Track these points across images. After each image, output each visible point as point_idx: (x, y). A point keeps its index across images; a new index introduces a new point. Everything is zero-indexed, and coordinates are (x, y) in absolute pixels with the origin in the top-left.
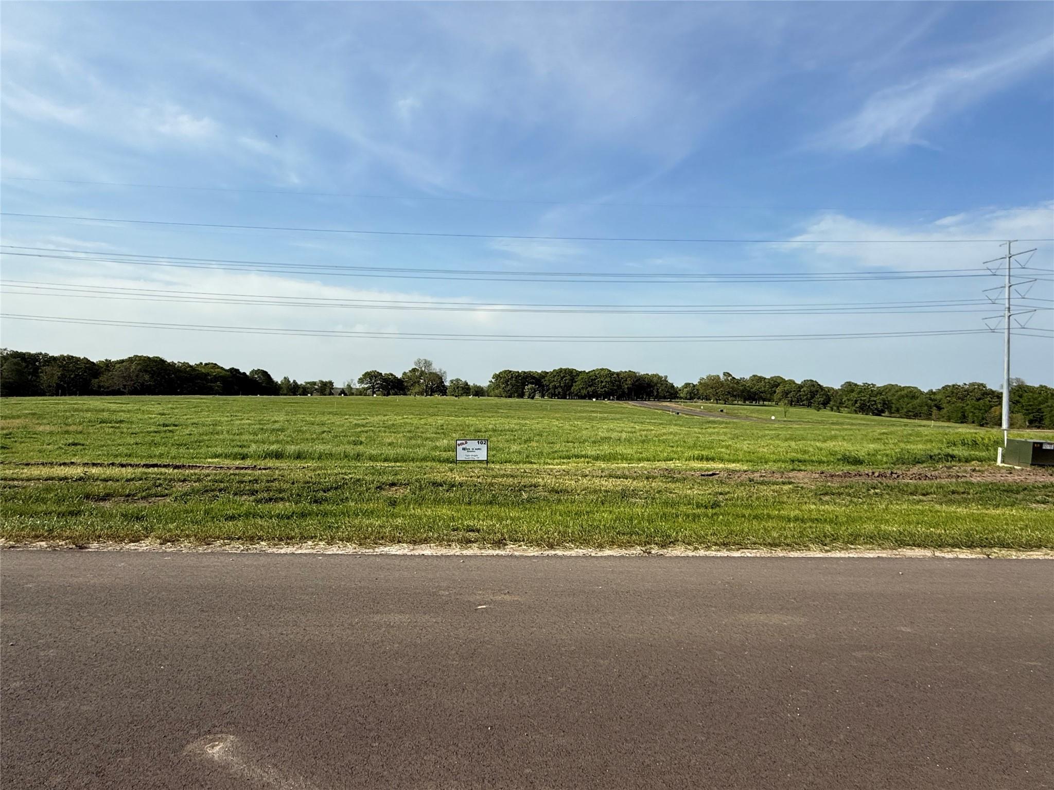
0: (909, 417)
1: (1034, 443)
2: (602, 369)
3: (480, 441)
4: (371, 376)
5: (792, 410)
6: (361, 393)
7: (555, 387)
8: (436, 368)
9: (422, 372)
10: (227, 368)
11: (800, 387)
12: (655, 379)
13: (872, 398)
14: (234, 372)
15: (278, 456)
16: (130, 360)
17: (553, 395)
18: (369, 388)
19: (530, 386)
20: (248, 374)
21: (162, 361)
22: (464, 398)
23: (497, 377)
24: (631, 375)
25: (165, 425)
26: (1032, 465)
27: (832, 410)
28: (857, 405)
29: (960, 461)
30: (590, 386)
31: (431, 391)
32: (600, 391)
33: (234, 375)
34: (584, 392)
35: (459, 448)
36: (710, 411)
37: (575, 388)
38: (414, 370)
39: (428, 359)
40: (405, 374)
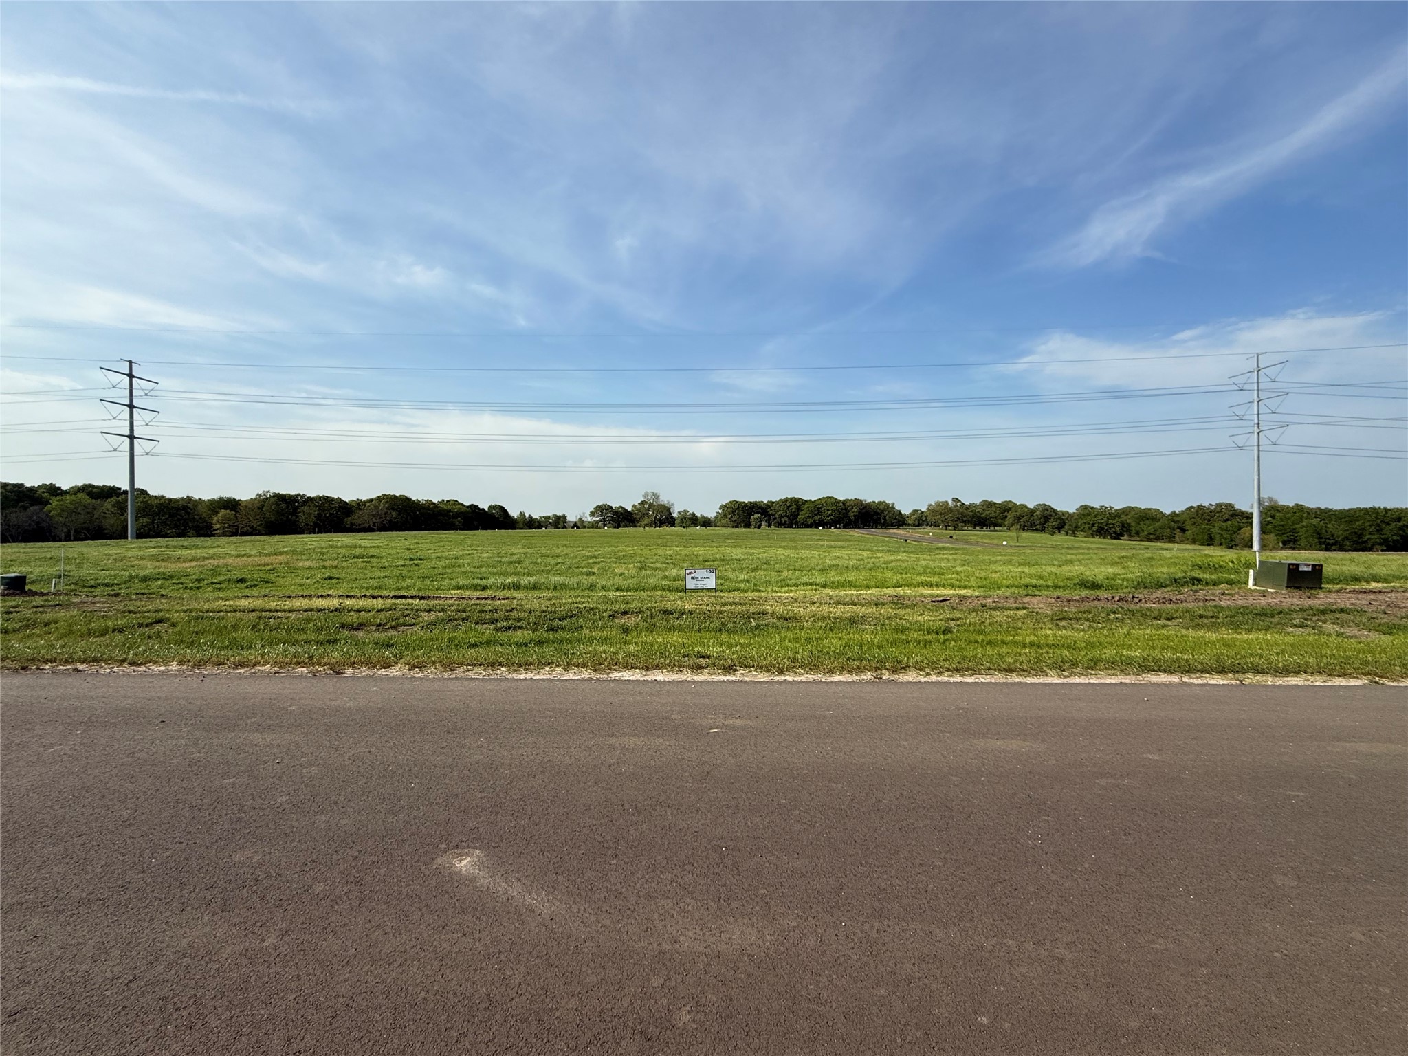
0: (1150, 540)
1: (1290, 564)
2: (828, 498)
3: (709, 570)
4: (602, 510)
5: (1025, 535)
6: (593, 525)
7: (782, 517)
8: (664, 500)
9: (651, 505)
11: (1032, 511)
12: (882, 507)
13: (1110, 521)
14: (474, 508)
15: (516, 587)
16: (379, 499)
17: (779, 525)
18: (600, 521)
19: (756, 516)
20: (486, 509)
21: (408, 499)
22: (691, 529)
23: (723, 507)
24: (858, 503)
25: (411, 559)
26: (1287, 587)
27: (1067, 534)
28: (1094, 529)
29: (1207, 584)
30: (816, 515)
31: (659, 523)
32: (826, 519)
33: (474, 512)
34: (810, 521)
35: (688, 577)
36: (938, 538)
37: (800, 518)
38: (643, 503)
39: (656, 492)
40: (634, 506)
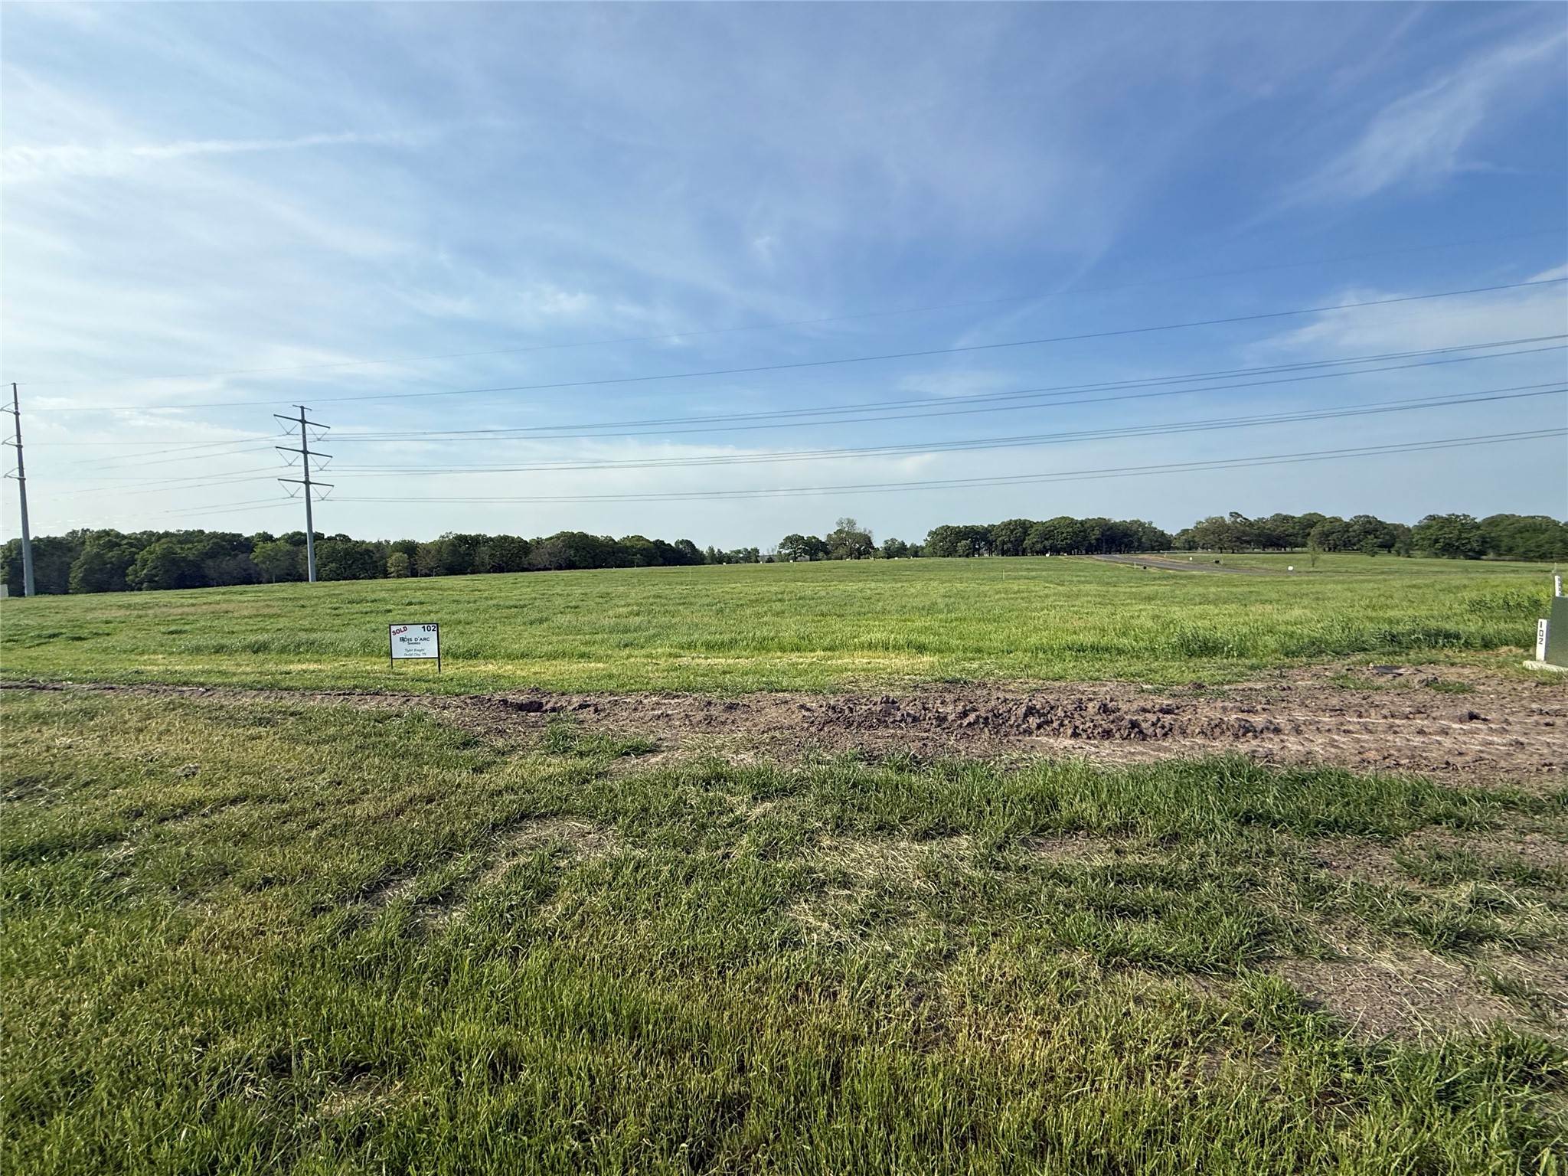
2: (1063, 518)
3: (427, 626)
8: (860, 528)
9: (848, 533)
10: (652, 540)
11: (1348, 525)
12: (1135, 527)
16: (558, 537)
18: (790, 554)
19: (963, 543)
20: (673, 545)
21: (586, 536)
23: (931, 534)
24: (1102, 523)
33: (658, 548)
35: (395, 638)
39: (851, 518)
